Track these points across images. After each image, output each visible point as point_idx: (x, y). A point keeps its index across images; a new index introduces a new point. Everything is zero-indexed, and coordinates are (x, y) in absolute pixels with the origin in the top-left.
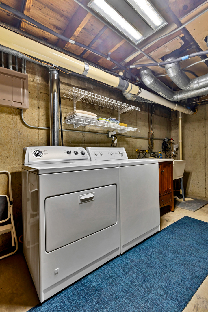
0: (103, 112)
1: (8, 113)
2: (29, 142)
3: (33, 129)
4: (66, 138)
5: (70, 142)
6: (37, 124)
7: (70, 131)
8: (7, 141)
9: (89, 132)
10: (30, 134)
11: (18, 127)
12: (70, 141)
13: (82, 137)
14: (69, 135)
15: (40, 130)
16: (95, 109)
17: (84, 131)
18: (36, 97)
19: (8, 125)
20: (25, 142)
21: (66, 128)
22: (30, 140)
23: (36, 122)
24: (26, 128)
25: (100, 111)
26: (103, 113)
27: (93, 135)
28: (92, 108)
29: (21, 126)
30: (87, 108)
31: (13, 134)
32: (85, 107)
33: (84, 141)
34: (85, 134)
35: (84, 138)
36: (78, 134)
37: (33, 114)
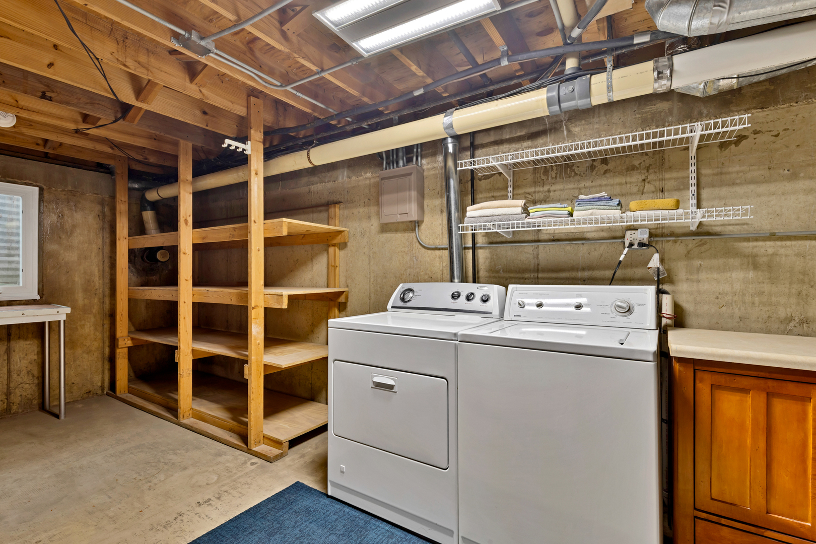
0: (605, 172)
1: (403, 231)
2: (428, 272)
3: (433, 251)
4: (490, 262)
5: (500, 270)
6: (438, 241)
7: (500, 245)
8: (402, 272)
9: (554, 240)
10: (428, 260)
11: (414, 251)
12: (500, 267)
13: (532, 257)
14: (497, 254)
15: (444, 251)
16: (576, 174)
17: (539, 241)
18: (438, 194)
19: (403, 249)
20: (422, 273)
21: (491, 241)
22: (429, 269)
23: (437, 238)
24: (423, 249)
25: (594, 173)
26: (607, 175)
27: (568, 248)
28: (566, 173)
29: (417, 248)
30: (548, 179)
31: (408, 262)
32: (543, 177)
33: (538, 265)
34: (541, 248)
35: (538, 258)
36: (520, 250)
37: (433, 225)
